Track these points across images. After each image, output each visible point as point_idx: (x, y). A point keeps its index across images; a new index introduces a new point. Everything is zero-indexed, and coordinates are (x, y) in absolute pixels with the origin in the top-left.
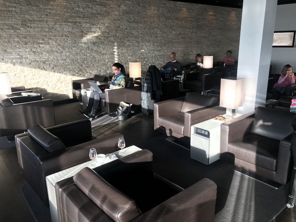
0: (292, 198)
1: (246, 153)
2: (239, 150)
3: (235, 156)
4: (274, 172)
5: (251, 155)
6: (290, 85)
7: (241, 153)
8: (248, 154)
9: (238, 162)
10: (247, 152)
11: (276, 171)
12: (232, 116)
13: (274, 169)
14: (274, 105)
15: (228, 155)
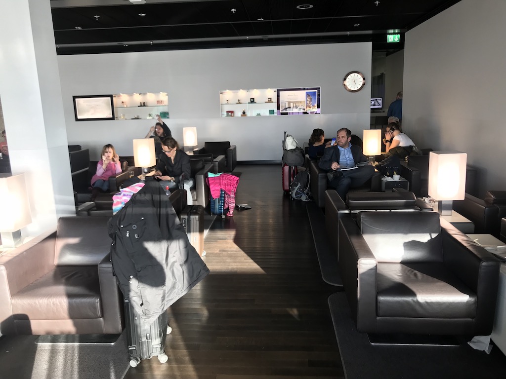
0: (135, 348)
1: (47, 304)
2: (35, 303)
3: (30, 317)
4: (101, 319)
5: (57, 304)
6: (114, 175)
7: (39, 306)
8: (52, 304)
9: (37, 326)
10: (50, 302)
11: (103, 316)
12: (16, 245)
13: (99, 313)
14: (89, 210)
15: (15, 321)
